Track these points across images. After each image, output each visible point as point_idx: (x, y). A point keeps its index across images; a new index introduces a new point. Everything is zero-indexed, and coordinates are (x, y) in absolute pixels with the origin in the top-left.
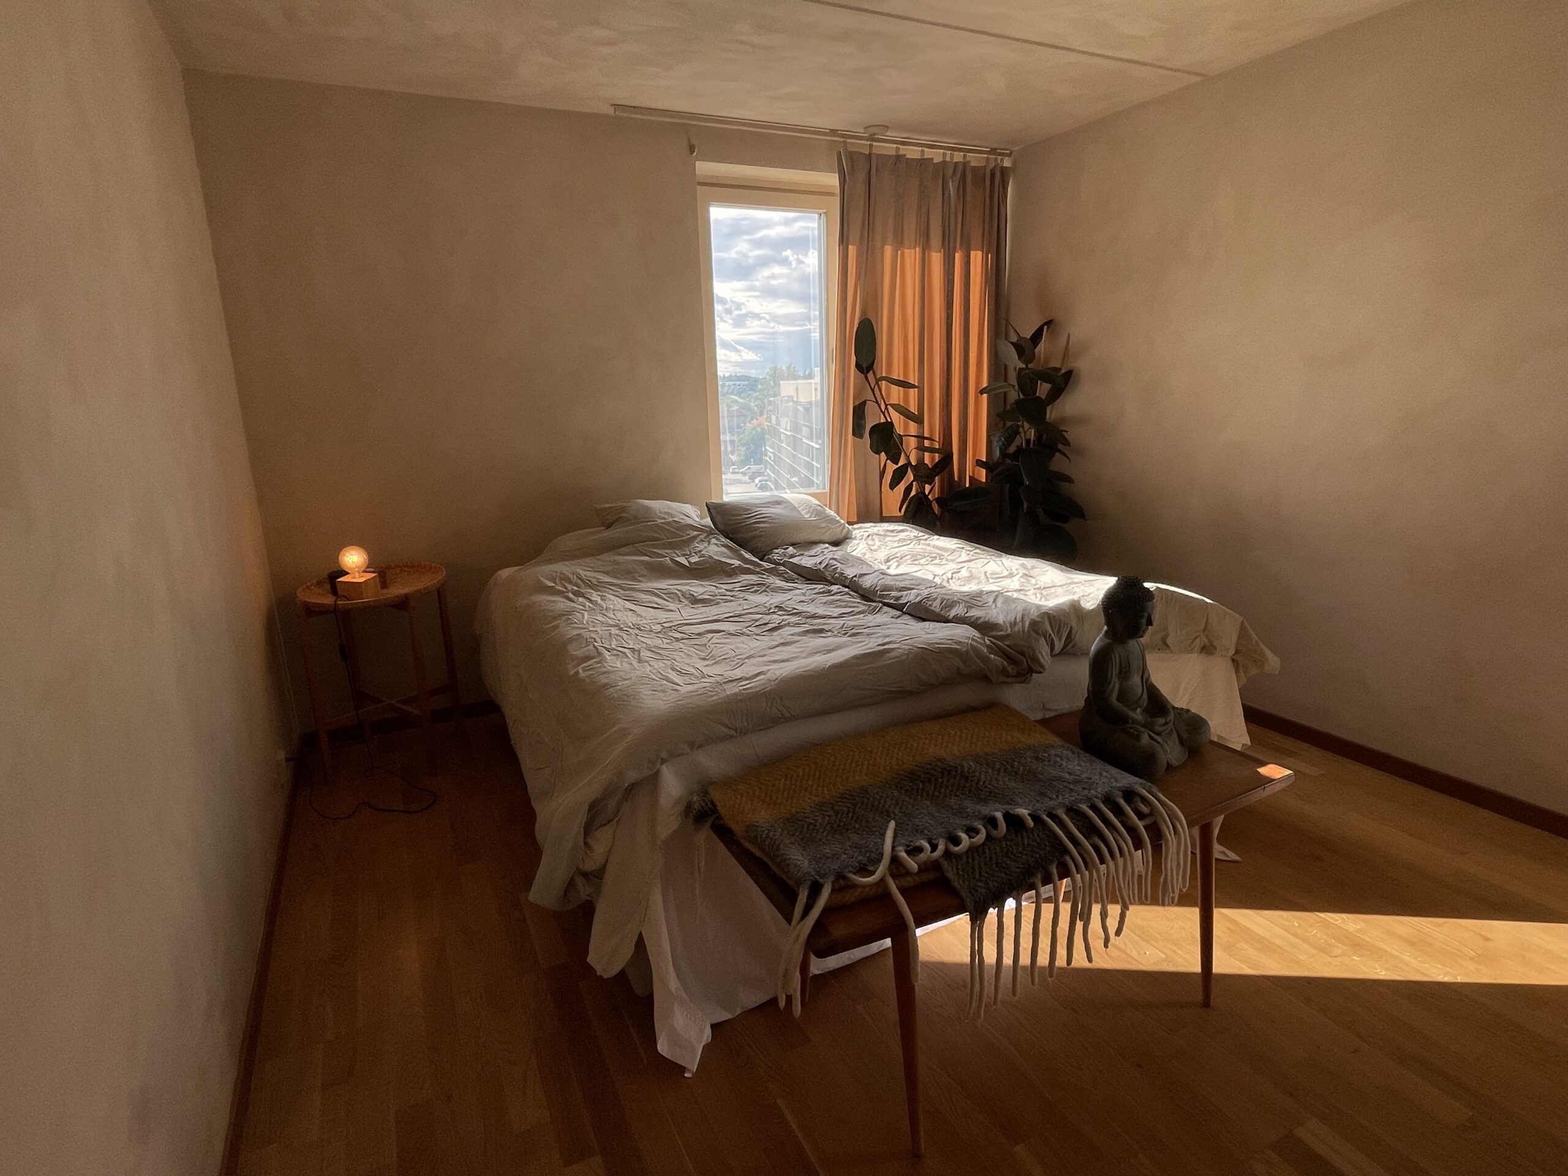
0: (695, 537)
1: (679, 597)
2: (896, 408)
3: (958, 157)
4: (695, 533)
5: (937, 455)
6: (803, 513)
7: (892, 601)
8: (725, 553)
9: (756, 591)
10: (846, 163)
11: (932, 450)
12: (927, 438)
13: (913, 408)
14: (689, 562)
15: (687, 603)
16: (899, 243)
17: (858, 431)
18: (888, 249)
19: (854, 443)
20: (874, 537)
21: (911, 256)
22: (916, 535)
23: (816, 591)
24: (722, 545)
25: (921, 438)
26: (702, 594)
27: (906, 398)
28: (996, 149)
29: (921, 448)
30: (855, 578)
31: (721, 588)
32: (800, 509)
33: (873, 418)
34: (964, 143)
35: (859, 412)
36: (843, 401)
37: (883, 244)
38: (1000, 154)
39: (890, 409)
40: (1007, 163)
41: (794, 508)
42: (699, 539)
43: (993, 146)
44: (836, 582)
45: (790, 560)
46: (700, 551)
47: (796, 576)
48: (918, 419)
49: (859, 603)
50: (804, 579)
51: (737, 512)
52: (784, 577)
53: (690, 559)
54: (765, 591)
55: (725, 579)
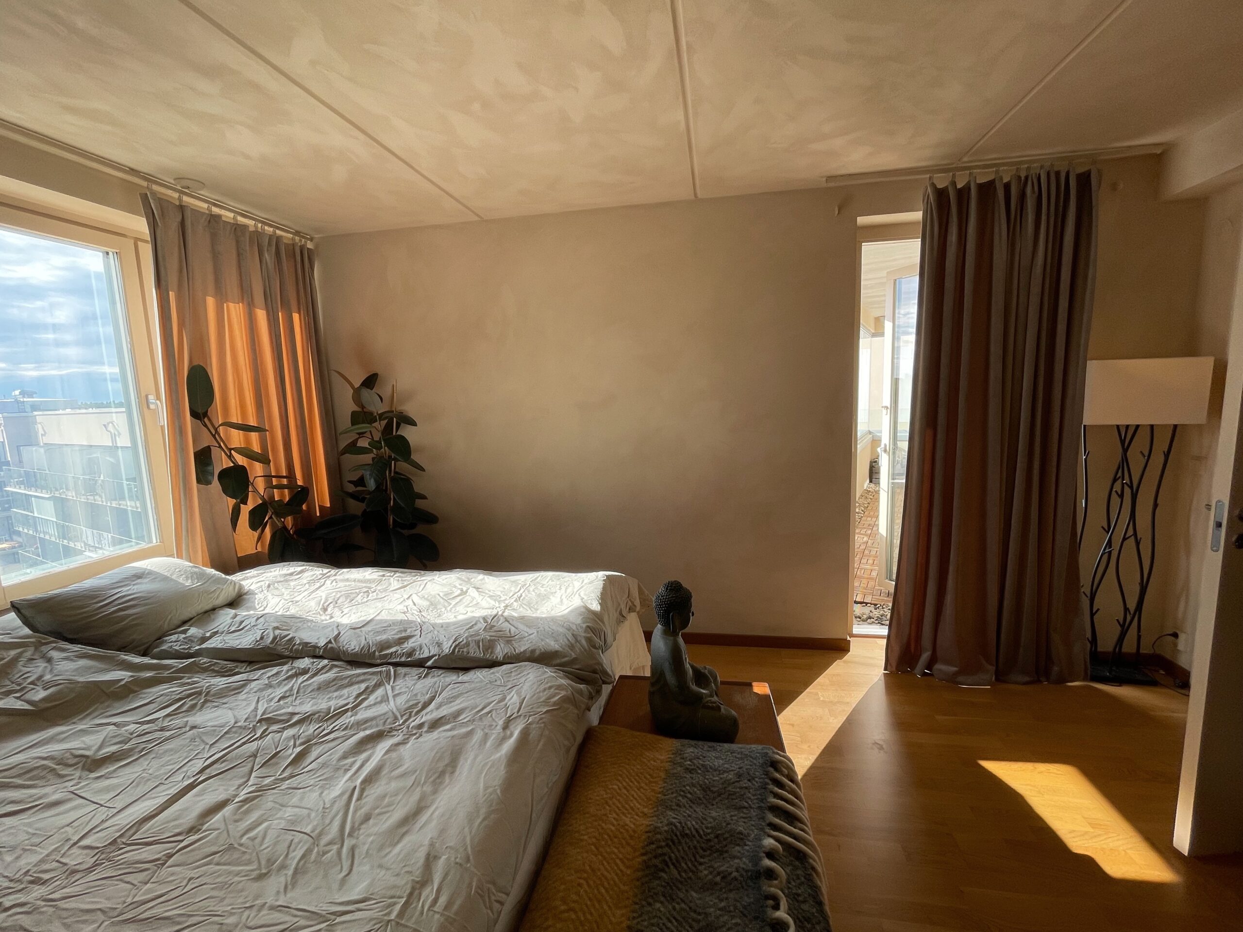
0: (15, 661)
1: (53, 770)
2: (239, 451)
3: (269, 230)
4: (13, 653)
5: (286, 491)
6: (181, 580)
7: (403, 659)
8: (90, 668)
9: (193, 707)
10: (156, 208)
11: (280, 487)
12: (274, 477)
13: (256, 448)
14: (29, 702)
15: (78, 774)
16: (221, 297)
17: (203, 478)
18: (210, 301)
19: (198, 491)
20: (276, 584)
21: (235, 311)
22: (321, 572)
23: (283, 677)
24: (77, 657)
25: (268, 477)
26: (100, 747)
27: (248, 440)
28: (300, 232)
29: (270, 486)
30: (330, 645)
31: (126, 724)
32: (174, 577)
33: (221, 462)
34: (272, 219)
35: (203, 458)
36: (183, 449)
37: (205, 294)
38: (304, 237)
39: (232, 452)
40: (310, 245)
41: (165, 579)
42: (23, 660)
43: (298, 229)
44: (298, 656)
45: (204, 646)
46: (40, 678)
47: (230, 665)
48: (263, 459)
49: (364, 674)
50: (245, 665)
51: (80, 603)
52: (214, 671)
53: (29, 696)
54: (206, 702)
55: (116, 704)
